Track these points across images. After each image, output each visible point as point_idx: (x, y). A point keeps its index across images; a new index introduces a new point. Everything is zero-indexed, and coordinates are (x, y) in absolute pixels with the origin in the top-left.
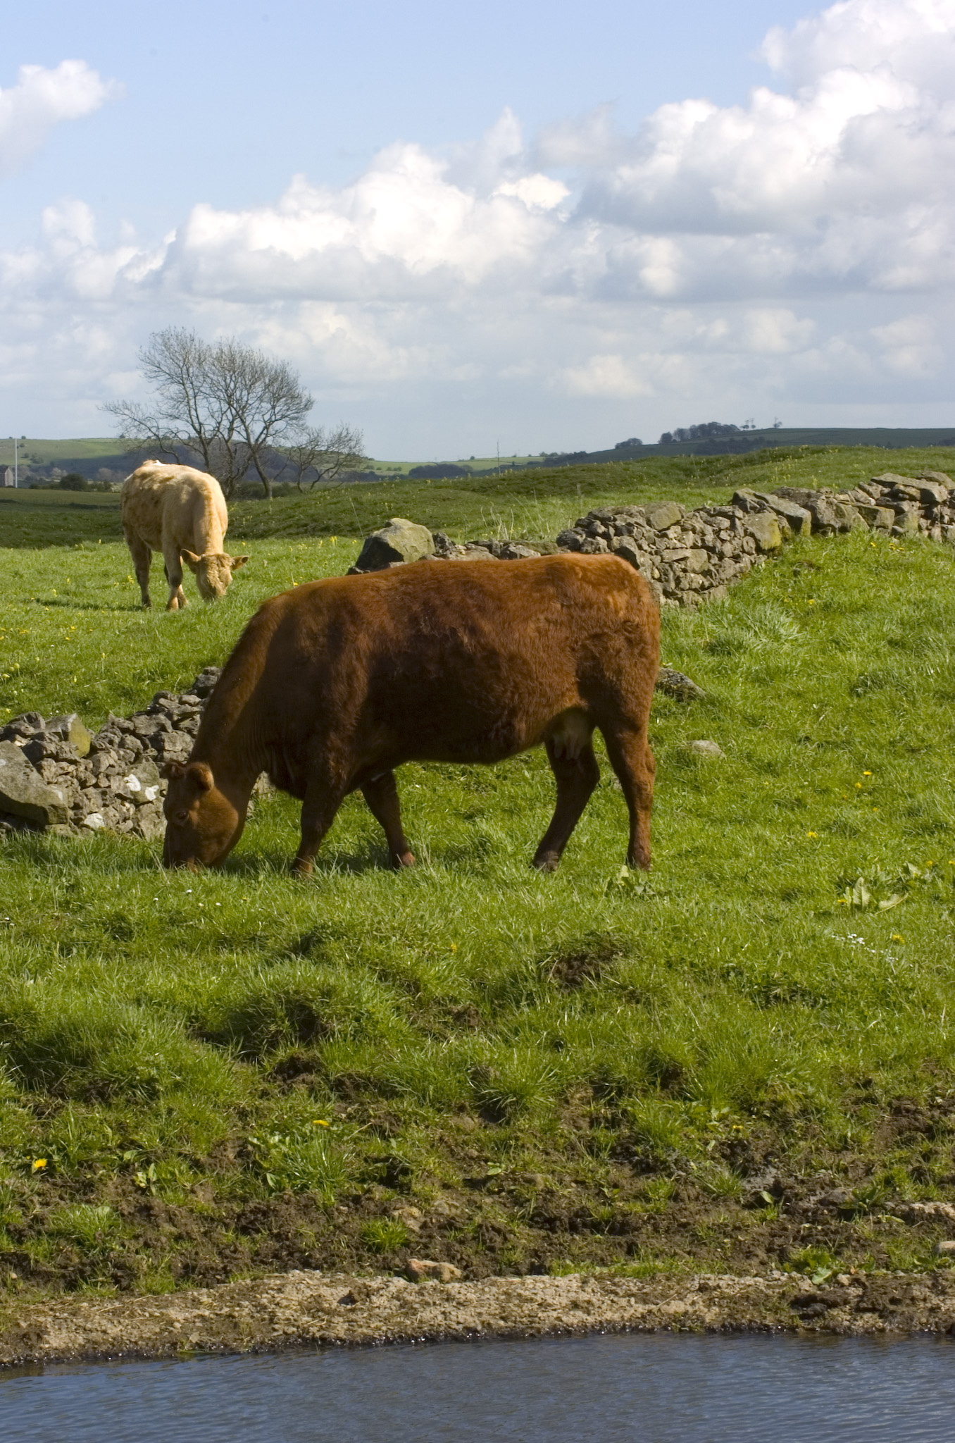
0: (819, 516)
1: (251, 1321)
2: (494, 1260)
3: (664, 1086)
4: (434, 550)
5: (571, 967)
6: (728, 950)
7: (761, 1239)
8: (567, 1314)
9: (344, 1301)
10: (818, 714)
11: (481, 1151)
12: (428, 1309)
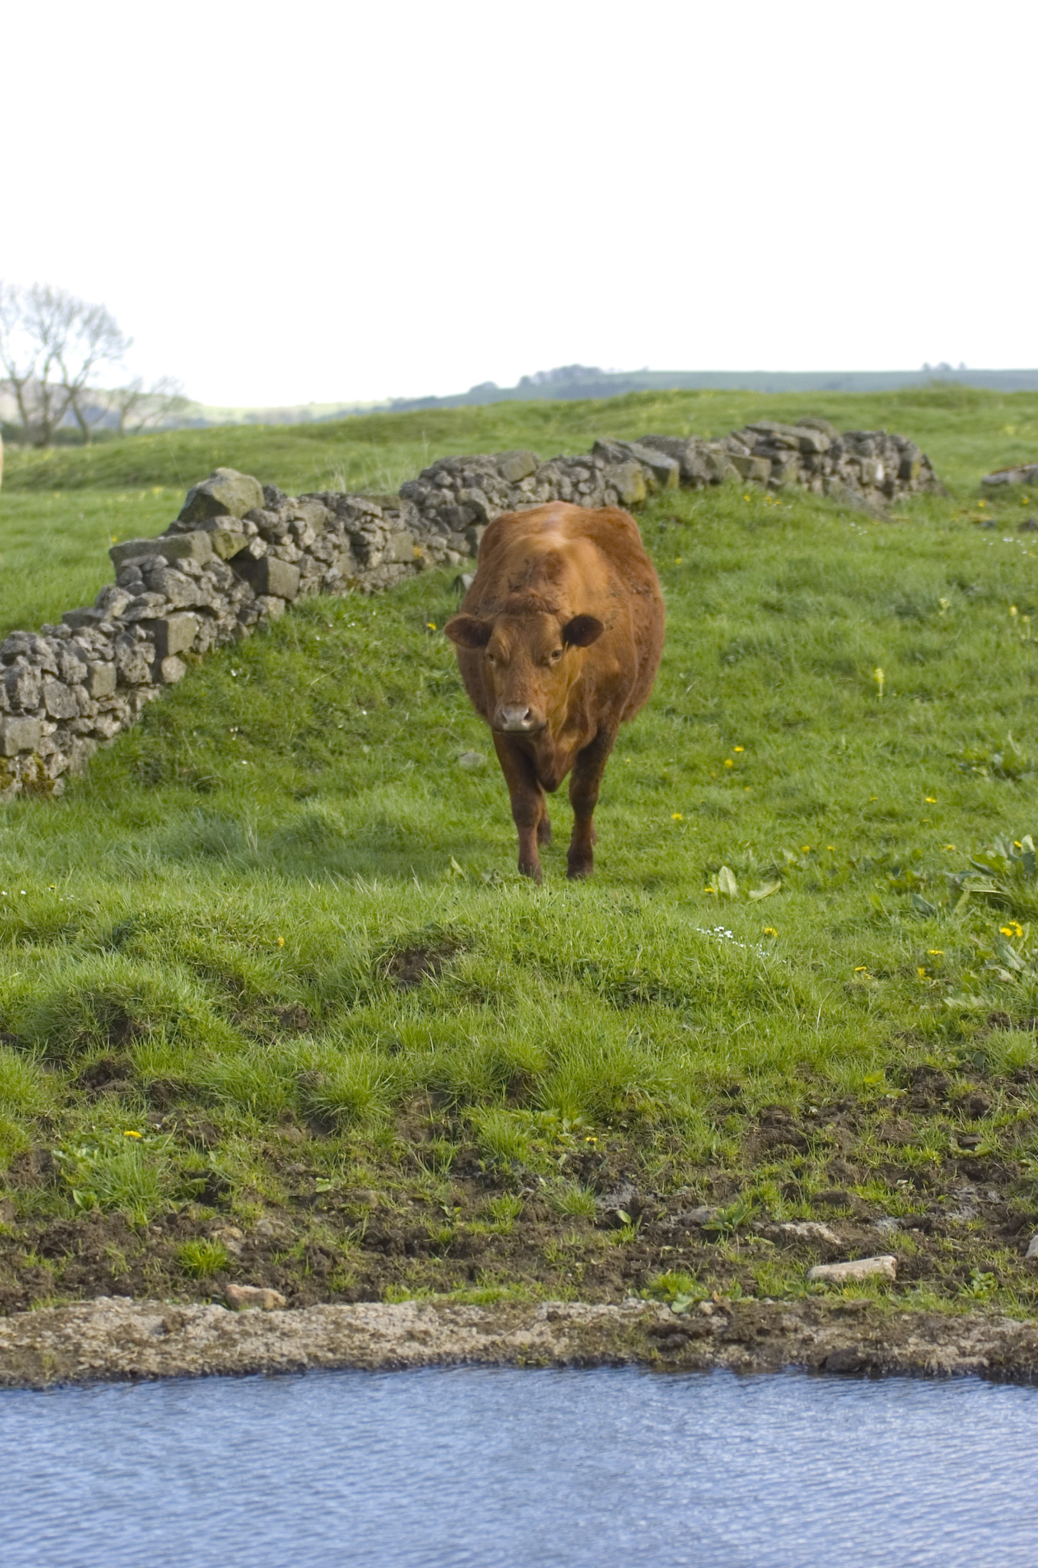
0: (688, 467)
1: (54, 1353)
2: (321, 1285)
3: (510, 1094)
4: (263, 501)
5: (409, 962)
6: (582, 945)
7: (617, 1263)
8: (401, 1345)
9: (155, 1331)
10: (685, 684)
11: (308, 1166)
12: (249, 1340)
